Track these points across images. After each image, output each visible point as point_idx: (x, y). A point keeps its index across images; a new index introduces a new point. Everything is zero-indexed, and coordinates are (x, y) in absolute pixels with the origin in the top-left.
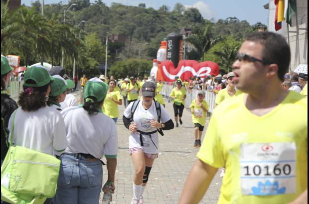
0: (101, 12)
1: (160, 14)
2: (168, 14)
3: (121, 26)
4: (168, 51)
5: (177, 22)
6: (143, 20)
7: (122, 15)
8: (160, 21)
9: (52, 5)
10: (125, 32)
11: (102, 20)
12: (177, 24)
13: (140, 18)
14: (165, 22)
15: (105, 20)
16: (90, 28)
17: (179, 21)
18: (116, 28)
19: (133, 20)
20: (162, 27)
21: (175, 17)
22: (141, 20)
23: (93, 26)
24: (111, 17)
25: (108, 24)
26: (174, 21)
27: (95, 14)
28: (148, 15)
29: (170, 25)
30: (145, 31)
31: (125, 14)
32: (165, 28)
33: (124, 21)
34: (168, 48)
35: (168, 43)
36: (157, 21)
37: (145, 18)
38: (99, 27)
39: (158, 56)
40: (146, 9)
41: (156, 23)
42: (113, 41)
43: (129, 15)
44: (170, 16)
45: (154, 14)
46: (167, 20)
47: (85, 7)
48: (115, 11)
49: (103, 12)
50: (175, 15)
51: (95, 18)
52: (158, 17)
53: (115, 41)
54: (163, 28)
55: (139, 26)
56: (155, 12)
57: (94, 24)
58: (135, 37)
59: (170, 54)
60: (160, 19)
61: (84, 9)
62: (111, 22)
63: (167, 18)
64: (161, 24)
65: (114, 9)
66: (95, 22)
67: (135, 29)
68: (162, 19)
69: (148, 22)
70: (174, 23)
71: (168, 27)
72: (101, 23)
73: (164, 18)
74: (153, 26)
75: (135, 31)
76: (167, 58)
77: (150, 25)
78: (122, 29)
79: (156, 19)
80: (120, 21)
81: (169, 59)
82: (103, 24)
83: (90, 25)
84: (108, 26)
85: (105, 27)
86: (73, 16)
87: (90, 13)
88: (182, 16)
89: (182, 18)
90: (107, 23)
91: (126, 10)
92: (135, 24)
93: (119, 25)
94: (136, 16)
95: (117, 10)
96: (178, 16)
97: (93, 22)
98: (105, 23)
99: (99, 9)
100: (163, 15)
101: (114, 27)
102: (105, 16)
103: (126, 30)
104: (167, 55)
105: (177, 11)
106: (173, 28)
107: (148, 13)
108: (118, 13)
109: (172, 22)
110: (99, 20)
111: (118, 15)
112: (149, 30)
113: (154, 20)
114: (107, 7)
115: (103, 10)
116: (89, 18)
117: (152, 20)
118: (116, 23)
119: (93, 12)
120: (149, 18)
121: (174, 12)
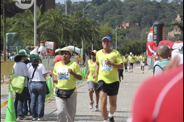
0: (116, 6)
1: (162, 5)
2: (168, 5)
3: (131, 16)
4: (154, 35)
5: (175, 10)
6: (149, 10)
7: (132, 7)
8: (162, 10)
9: (80, 2)
10: (135, 20)
11: (117, 11)
12: (175, 12)
13: (146, 9)
14: (166, 11)
15: (119, 11)
16: (108, 18)
17: (176, 10)
18: (127, 17)
19: (140, 10)
20: (163, 14)
21: (174, 7)
22: (147, 10)
23: (111, 16)
24: (124, 9)
25: (122, 15)
26: (173, 10)
27: (112, 8)
28: (152, 6)
29: (170, 13)
30: (150, 18)
31: (134, 6)
32: (165, 16)
33: (133, 12)
34: (154, 32)
35: (154, 29)
36: (159, 10)
37: (150, 9)
38: (115, 17)
39: (148, 38)
40: (151, 2)
41: (159, 12)
42: (125, 28)
43: (137, 7)
44: (170, 6)
45: (157, 5)
46: (167, 9)
47: (104, 2)
48: (127, 4)
49: (118, 5)
50: (173, 5)
51: (112, 11)
52: (160, 7)
53: (127, 27)
54: (164, 16)
55: (145, 15)
56: (158, 4)
57: (111, 15)
58: (143, 24)
59: (155, 37)
60: (162, 9)
61: (104, 4)
62: (124, 12)
63: (167, 8)
64: (163, 13)
65: (127, 3)
66: (112, 14)
67: (142, 17)
68: (164, 9)
69: (153, 11)
70: (173, 11)
71: (168, 15)
72: (117, 14)
73: (165, 8)
74: (156, 15)
75: (143, 19)
76: (154, 40)
77: (154, 13)
78: (133, 18)
79: (159, 9)
80: (131, 11)
81: (155, 40)
82: (118, 15)
83: (108, 16)
84: (121, 16)
85: (120, 17)
86: (95, 10)
87: (108, 7)
88: (179, 5)
89: (179, 7)
90: (121, 13)
91: (135, 3)
92: (142, 14)
93: (130, 15)
94: (143, 8)
95: (128, 4)
96: (176, 6)
97: (111, 13)
98: (119, 14)
99: (115, 4)
100: (164, 6)
101: (126, 16)
102: (119, 8)
103: (135, 18)
104: (153, 37)
105: (175, 2)
106: (172, 15)
107: (152, 5)
108: (129, 5)
109: (171, 10)
110: (115, 12)
111: (129, 7)
112: (153, 18)
113: (157, 9)
114: (121, 2)
115: (118, 3)
116: (108, 11)
117: (156, 10)
118: (128, 13)
119: (111, 6)
120: (153, 8)
121: (172, 3)
